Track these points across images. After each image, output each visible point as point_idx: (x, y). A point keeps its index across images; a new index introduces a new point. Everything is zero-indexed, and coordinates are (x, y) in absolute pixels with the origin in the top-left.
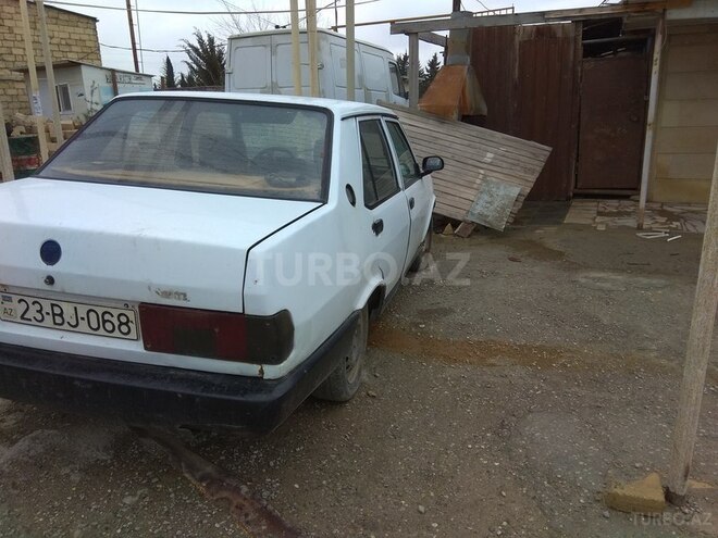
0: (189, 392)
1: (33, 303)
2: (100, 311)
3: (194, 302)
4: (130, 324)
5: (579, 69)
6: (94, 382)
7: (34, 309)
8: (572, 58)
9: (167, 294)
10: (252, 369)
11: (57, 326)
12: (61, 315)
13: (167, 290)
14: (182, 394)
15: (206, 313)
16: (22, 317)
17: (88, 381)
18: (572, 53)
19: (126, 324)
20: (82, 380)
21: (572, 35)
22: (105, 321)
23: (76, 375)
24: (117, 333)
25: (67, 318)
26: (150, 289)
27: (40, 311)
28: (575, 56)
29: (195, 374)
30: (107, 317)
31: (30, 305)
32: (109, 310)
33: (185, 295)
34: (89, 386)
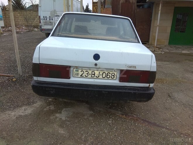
0: (135, 92)
1: (86, 72)
2: (106, 72)
3: (138, 69)
4: (115, 76)
5: (136, 11)
6: (108, 91)
7: (85, 73)
8: (134, 8)
9: (130, 67)
10: (147, 85)
11: (92, 78)
12: (94, 74)
13: (131, 66)
14: (133, 92)
15: (140, 71)
16: (81, 76)
17: (107, 91)
18: (134, 7)
19: (114, 76)
20: (105, 91)
21: (134, 2)
22: (107, 75)
23: (103, 90)
24: (110, 78)
25: (96, 75)
26: (126, 66)
27: (88, 74)
28: (135, 8)
29: (133, 87)
30: (108, 74)
31: (85, 72)
32: (109, 72)
33: (135, 67)
34: (107, 92)
